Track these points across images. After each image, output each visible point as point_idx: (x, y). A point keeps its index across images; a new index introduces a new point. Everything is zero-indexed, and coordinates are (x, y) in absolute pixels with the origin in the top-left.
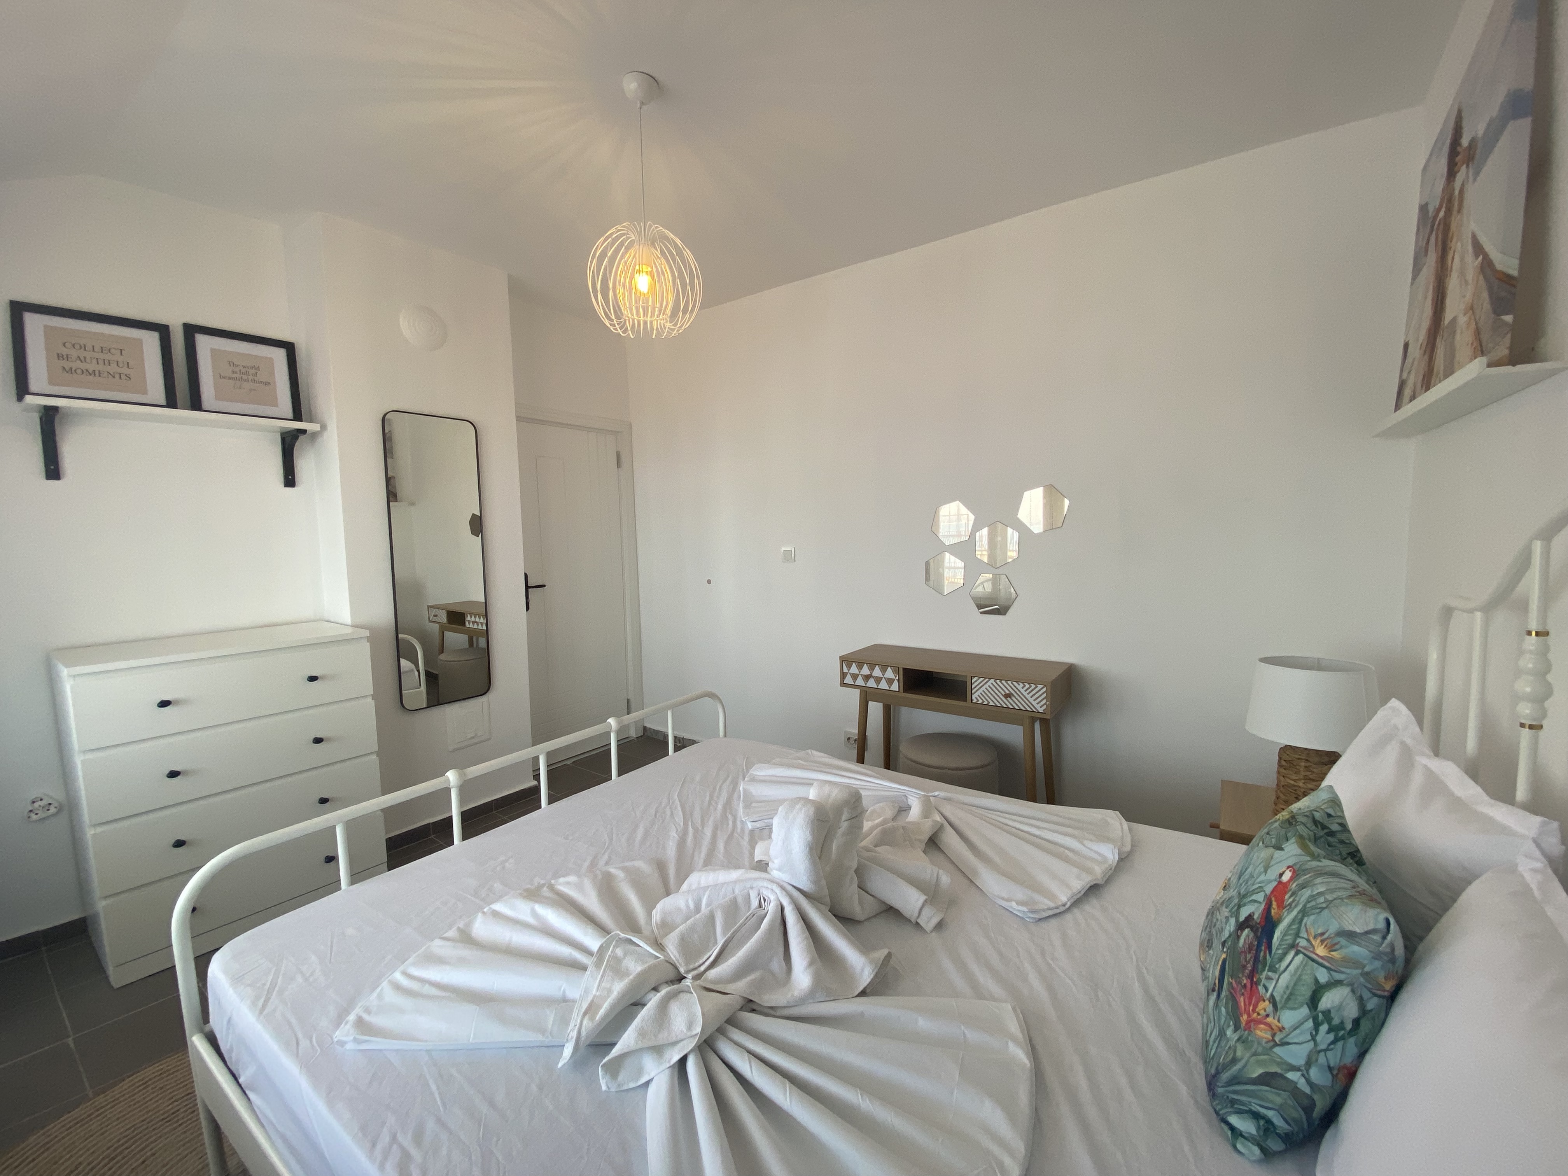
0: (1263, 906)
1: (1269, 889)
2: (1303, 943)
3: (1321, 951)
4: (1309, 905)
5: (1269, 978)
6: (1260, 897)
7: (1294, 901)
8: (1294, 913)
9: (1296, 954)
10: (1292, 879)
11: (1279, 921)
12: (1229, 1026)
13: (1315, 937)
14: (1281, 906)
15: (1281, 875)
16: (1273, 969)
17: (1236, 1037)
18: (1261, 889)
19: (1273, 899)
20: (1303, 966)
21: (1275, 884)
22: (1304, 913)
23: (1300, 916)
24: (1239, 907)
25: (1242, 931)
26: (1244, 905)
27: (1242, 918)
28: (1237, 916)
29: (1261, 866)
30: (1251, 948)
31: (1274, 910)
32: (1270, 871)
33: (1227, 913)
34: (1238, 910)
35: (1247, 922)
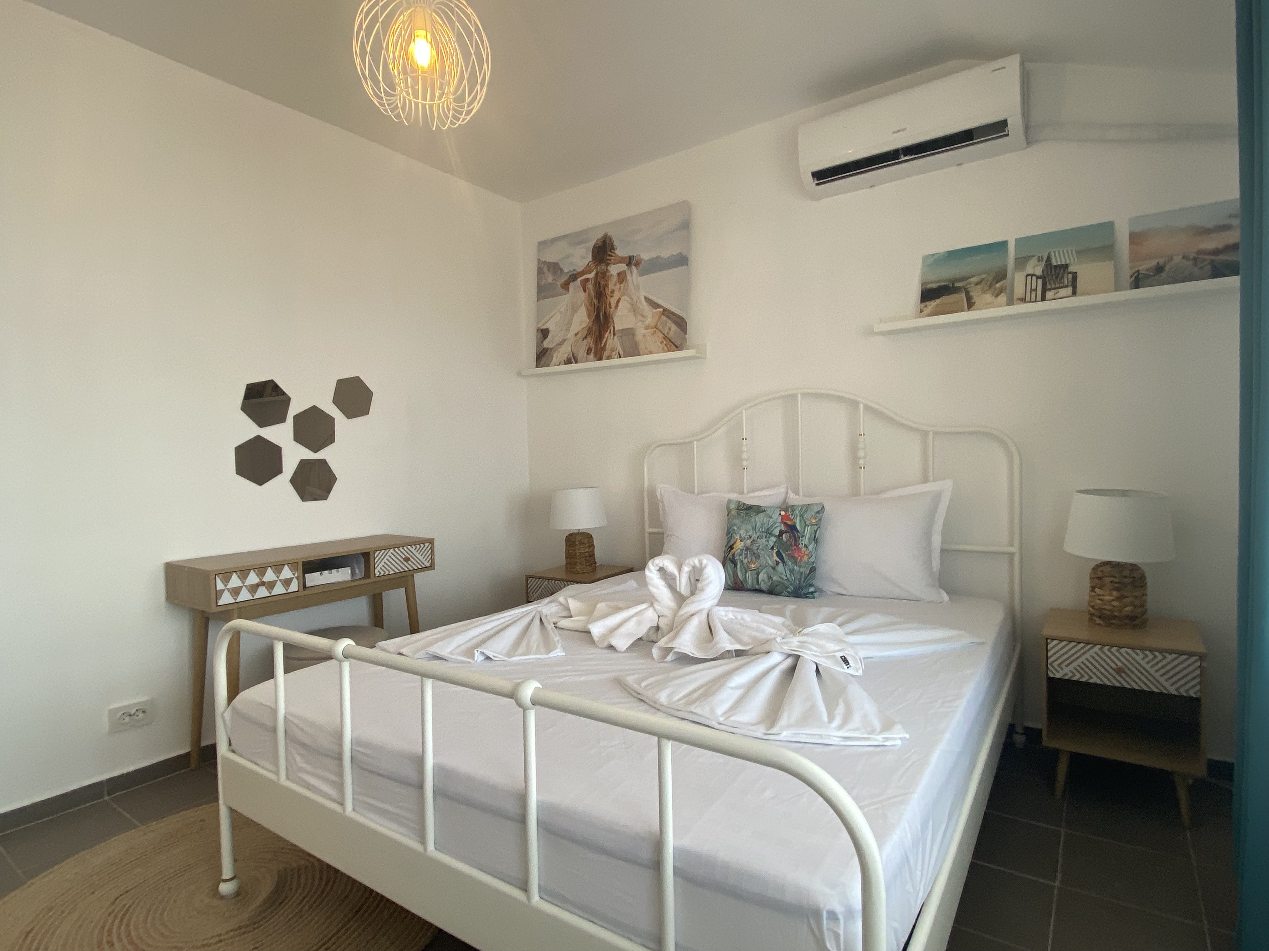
0: (782, 525)
1: (780, 520)
2: (808, 523)
3: (814, 521)
4: (802, 513)
5: (802, 541)
6: (778, 524)
7: (794, 516)
8: (798, 518)
9: (808, 526)
10: (786, 513)
11: (795, 523)
12: (794, 567)
13: (811, 519)
14: (790, 520)
15: (780, 514)
16: (803, 536)
17: (797, 567)
18: (775, 523)
19: (785, 521)
20: (811, 528)
21: (781, 518)
22: (801, 516)
23: (801, 517)
24: (770, 534)
25: (782, 536)
26: (773, 531)
27: (777, 534)
28: (773, 535)
29: (765, 519)
30: (790, 537)
31: (789, 523)
32: (773, 516)
33: (764, 540)
34: (771, 534)
35: (781, 533)
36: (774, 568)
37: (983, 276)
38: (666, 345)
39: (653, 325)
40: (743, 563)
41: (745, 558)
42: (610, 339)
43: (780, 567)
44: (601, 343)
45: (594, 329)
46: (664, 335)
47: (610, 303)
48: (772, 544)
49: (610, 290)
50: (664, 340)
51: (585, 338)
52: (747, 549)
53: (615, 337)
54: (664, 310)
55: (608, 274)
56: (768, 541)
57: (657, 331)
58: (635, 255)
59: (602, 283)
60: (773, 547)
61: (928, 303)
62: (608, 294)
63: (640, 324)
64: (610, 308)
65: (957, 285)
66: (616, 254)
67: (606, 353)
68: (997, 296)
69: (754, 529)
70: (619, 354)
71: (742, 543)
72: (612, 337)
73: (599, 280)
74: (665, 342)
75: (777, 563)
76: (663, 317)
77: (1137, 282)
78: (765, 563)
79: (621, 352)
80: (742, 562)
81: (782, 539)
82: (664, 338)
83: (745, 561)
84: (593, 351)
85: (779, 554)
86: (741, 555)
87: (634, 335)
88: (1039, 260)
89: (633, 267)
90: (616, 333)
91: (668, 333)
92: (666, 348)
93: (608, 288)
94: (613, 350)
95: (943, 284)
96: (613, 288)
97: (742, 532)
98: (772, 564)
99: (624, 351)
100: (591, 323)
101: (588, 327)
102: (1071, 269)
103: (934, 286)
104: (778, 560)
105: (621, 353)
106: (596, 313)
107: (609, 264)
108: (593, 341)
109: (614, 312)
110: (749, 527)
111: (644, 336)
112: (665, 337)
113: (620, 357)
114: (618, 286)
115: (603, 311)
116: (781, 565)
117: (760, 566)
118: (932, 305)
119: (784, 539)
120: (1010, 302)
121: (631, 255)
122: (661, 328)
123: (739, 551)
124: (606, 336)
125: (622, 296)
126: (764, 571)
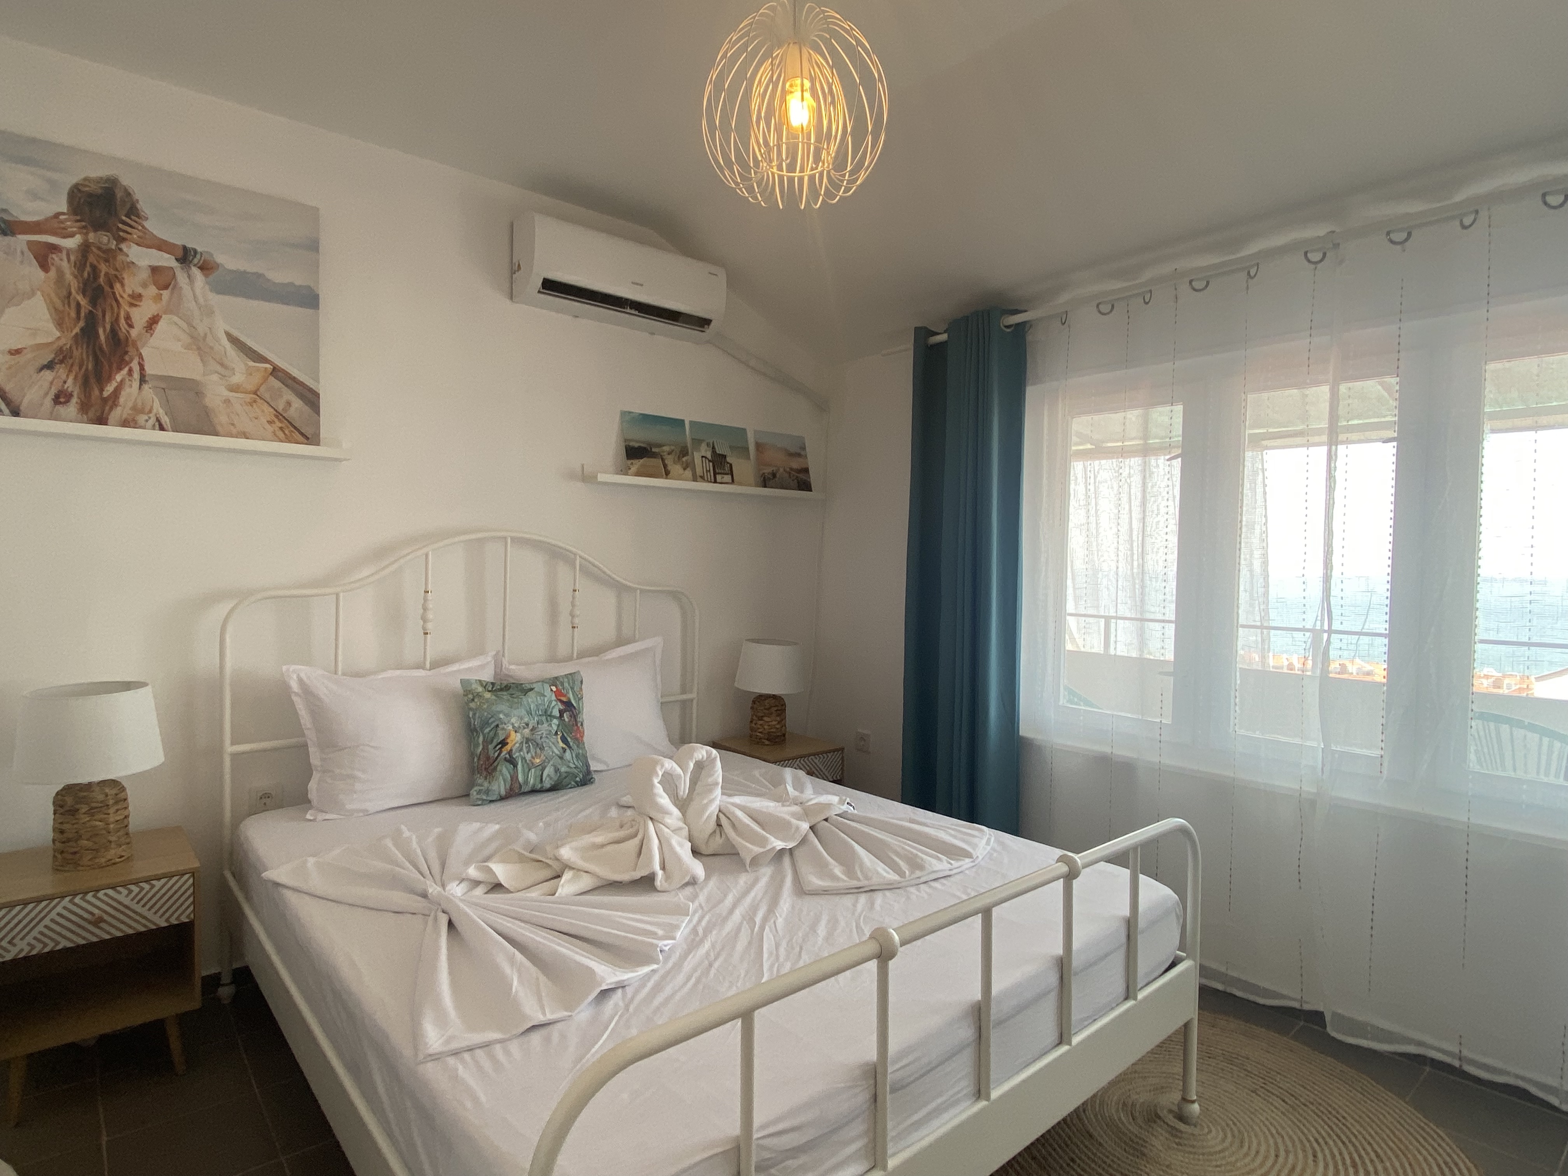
0: (559, 703)
1: (554, 698)
3: (582, 693)
4: (570, 686)
6: (554, 703)
7: (565, 690)
8: (569, 692)
9: (577, 700)
10: (556, 687)
11: (569, 699)
12: (579, 750)
13: (580, 691)
14: (565, 696)
15: (552, 690)
18: (550, 702)
19: (559, 698)
21: (554, 694)
22: (572, 688)
24: (549, 716)
25: (563, 717)
26: (551, 712)
27: (558, 715)
28: (555, 717)
29: (538, 698)
30: (571, 716)
31: (564, 699)
32: (545, 694)
33: (545, 725)
34: (552, 717)
35: (561, 712)
36: (561, 758)
37: (673, 448)
38: (281, 428)
39: (251, 387)
40: (526, 761)
41: (528, 753)
42: (131, 386)
43: (568, 755)
44: (102, 390)
45: (76, 353)
46: (276, 411)
47: (128, 318)
48: (555, 728)
49: (129, 291)
50: (276, 420)
51: (50, 366)
52: (528, 740)
53: (146, 387)
54: (274, 369)
55: (120, 257)
56: (550, 725)
57: (259, 400)
58: (199, 249)
59: (103, 268)
60: (556, 732)
61: (635, 461)
62: (122, 297)
63: (215, 377)
64: (131, 326)
65: (654, 450)
66: (143, 227)
67: (116, 414)
68: (685, 469)
69: (529, 713)
70: (158, 420)
71: (518, 734)
72: (136, 384)
73: (92, 259)
74: (279, 424)
75: (564, 750)
76: (272, 379)
77: (765, 482)
78: (551, 753)
79: (166, 420)
80: (524, 759)
81: (564, 720)
82: (276, 417)
83: (528, 757)
84: (74, 400)
85: (564, 740)
86: (521, 750)
87: (199, 394)
88: (708, 445)
89: (195, 271)
90: (147, 379)
91: (285, 410)
92: (280, 434)
93: (123, 285)
94: (138, 410)
95: (642, 445)
96: (140, 290)
97: (513, 720)
98: (557, 752)
99: (173, 420)
100: (66, 341)
101: (55, 346)
102: (728, 459)
103: (636, 445)
104: (564, 746)
105: (163, 422)
106: (82, 324)
107: (124, 240)
108: (76, 378)
109: (140, 335)
110: (523, 712)
111: (227, 401)
112: (279, 415)
113: (162, 428)
114: (153, 290)
115: (108, 327)
116: (568, 751)
117: (546, 758)
118: (637, 464)
119: (567, 720)
120: (695, 479)
121: (189, 245)
122: (267, 396)
123: (517, 745)
124: (118, 378)
125: (165, 313)
126: (551, 763)
